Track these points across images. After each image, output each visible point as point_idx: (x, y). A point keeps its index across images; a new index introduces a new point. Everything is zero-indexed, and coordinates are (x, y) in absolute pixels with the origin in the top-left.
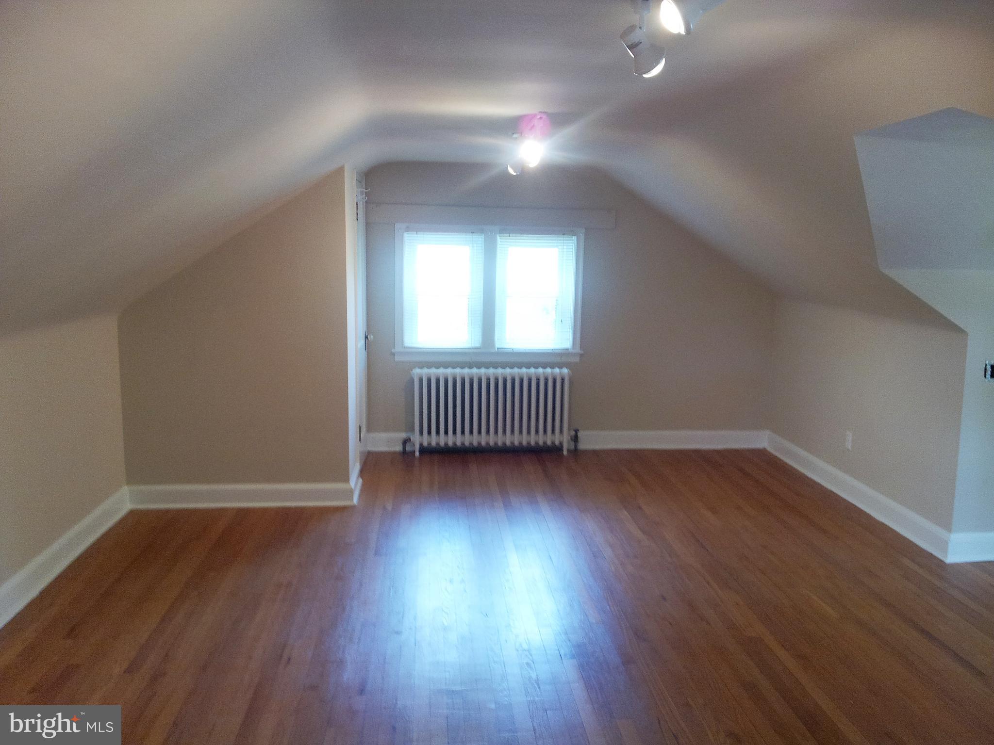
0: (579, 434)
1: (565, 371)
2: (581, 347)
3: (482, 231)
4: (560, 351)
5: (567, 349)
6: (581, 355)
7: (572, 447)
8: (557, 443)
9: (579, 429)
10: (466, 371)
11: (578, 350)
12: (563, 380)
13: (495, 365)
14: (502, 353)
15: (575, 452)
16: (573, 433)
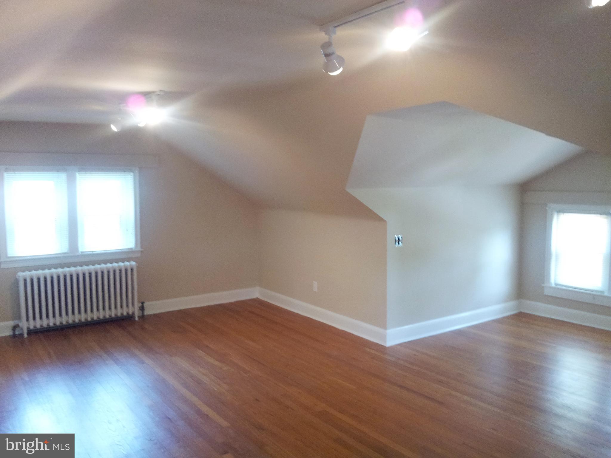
0: (145, 305)
1: (133, 263)
2: (142, 247)
3: (65, 170)
4: (127, 250)
5: (131, 249)
6: (141, 251)
7: (141, 315)
8: (131, 313)
9: (144, 301)
10: (60, 270)
11: (139, 249)
12: (132, 270)
13: (81, 264)
14: (84, 255)
15: (143, 317)
16: (141, 304)
